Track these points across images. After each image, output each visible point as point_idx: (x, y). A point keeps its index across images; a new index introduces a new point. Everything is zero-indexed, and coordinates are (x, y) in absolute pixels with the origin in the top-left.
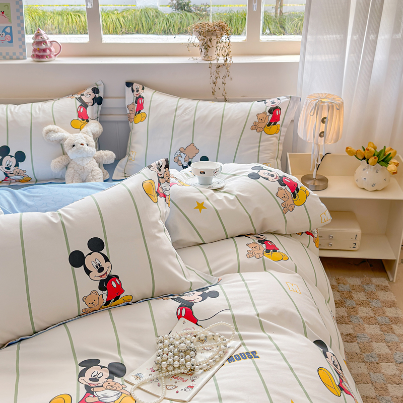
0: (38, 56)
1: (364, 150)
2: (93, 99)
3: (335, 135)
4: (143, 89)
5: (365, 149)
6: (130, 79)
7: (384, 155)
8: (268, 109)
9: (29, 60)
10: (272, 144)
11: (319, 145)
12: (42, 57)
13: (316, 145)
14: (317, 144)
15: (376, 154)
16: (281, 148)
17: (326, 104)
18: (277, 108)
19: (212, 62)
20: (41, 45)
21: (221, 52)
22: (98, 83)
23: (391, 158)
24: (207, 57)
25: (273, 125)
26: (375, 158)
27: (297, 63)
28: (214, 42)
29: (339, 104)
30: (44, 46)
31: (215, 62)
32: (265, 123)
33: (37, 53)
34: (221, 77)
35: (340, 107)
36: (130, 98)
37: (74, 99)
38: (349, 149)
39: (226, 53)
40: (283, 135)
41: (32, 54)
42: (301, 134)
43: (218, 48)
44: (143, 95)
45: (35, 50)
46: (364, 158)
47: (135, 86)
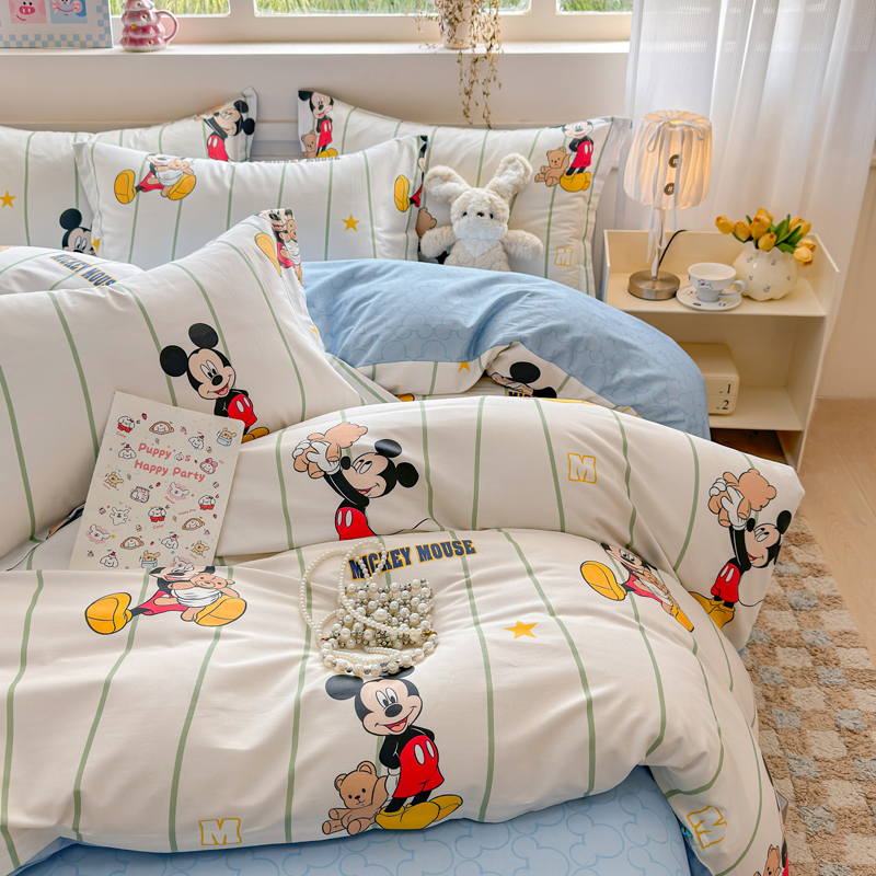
0: (133, 41)
1: (750, 222)
2: (237, 123)
3: (693, 190)
4: (332, 103)
5: (752, 219)
6: (306, 85)
7: (788, 232)
8: (569, 141)
9: (117, 48)
10: (574, 210)
11: (664, 211)
12: (141, 42)
13: (657, 212)
14: (660, 209)
15: (772, 229)
16: (592, 218)
17: (678, 129)
18: (585, 140)
19: (464, 52)
20: (139, 20)
21: (480, 33)
22: (247, 92)
23: (801, 236)
24: (454, 40)
25: (579, 172)
26: (772, 236)
27: (625, 56)
28: (467, 12)
29: (704, 130)
30: (143, 21)
31: (470, 51)
32: (563, 168)
33: (131, 35)
34: (481, 81)
35: (705, 135)
36: (307, 121)
37: (201, 122)
38: (721, 221)
39: (491, 35)
40: (596, 195)
41: (121, 36)
42: (629, 190)
43: (476, 24)
44: (330, 114)
45: (127, 29)
46: (750, 238)
47: (316, 98)
